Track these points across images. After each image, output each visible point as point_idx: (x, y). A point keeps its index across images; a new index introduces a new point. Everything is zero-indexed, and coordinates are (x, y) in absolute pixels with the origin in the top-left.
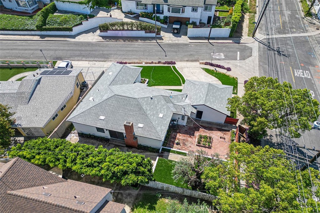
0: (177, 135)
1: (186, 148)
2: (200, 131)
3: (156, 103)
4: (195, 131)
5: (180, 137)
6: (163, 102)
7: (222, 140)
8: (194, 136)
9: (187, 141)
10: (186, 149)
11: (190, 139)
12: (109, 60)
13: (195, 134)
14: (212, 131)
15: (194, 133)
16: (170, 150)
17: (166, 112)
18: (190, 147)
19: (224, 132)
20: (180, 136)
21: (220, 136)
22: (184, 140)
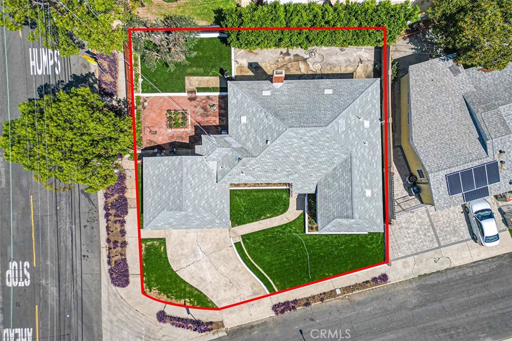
0: (219, 122)
1: (201, 104)
2: (188, 138)
3: (258, 138)
4: (195, 135)
5: (214, 118)
6: (249, 145)
7: (154, 130)
8: (195, 126)
9: (202, 115)
10: (201, 102)
11: (200, 119)
12: (414, 285)
13: (194, 130)
14: (170, 141)
15: (195, 132)
16: (220, 92)
17: (239, 130)
18: (196, 106)
19: (153, 145)
20: (214, 121)
21: (156, 136)
22: (207, 116)
